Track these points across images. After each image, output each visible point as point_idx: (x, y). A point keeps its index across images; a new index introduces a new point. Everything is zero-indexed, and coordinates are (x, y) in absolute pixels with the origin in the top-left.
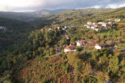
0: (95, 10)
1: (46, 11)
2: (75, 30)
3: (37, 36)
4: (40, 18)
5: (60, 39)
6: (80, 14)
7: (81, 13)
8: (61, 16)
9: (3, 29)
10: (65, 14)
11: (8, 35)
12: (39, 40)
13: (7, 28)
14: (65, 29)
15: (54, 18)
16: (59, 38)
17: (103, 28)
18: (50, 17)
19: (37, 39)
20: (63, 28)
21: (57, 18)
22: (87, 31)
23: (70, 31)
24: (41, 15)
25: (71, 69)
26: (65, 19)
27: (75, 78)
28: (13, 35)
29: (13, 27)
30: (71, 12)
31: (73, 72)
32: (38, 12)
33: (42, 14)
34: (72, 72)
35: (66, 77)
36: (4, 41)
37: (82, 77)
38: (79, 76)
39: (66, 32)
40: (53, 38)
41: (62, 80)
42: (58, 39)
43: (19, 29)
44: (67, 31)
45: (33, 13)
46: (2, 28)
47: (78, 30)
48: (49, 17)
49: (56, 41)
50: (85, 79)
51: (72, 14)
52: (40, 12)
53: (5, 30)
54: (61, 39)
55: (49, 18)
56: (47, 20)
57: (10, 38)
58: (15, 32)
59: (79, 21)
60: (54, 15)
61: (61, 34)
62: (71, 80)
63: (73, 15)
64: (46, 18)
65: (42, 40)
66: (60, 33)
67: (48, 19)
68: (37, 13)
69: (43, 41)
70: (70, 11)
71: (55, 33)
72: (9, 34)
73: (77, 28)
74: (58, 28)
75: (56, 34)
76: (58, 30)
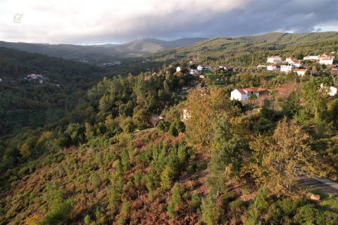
0: (290, 38)
1: (153, 42)
2: (230, 75)
3: (112, 91)
4: (138, 58)
5: (180, 99)
6: (246, 48)
7: (248, 45)
8: (192, 54)
9: (38, 80)
10: (204, 48)
11: (46, 95)
12: (116, 99)
13: (47, 78)
14: (199, 71)
15: (173, 58)
16: (176, 97)
17: (322, 68)
18: (163, 56)
19: (112, 98)
20: (192, 70)
21: (182, 57)
22: (268, 78)
23: (212, 78)
24: (141, 53)
25: (195, 167)
26: (203, 60)
27: (203, 206)
28: (59, 94)
29: (64, 76)
30: (222, 44)
31: (201, 180)
32: (134, 45)
33: (143, 50)
34: (197, 178)
35: (161, 202)
36: (30, 106)
37: (246, 205)
38: (231, 200)
39: (200, 80)
40: (159, 95)
41: (134, 215)
42: (174, 98)
43: (78, 81)
44: (202, 77)
45: (121, 47)
46: (35, 78)
47: (238, 75)
48: (161, 55)
49: (167, 102)
50: (266, 217)
51: (222, 48)
52: (139, 46)
53: (41, 82)
54: (183, 97)
55: (159, 57)
56: (155, 63)
57: (50, 101)
58: (65, 88)
59: (242, 61)
60: (174, 52)
61: (186, 85)
62: (183, 217)
63: (225, 51)
64: (150, 58)
65: (125, 101)
66: (181, 81)
67: (157, 60)
68: (131, 48)
69: (128, 103)
70: (217, 41)
71: (165, 82)
72: (51, 91)
73: (234, 71)
74: (178, 69)
75: (168, 84)
76: (175, 73)
